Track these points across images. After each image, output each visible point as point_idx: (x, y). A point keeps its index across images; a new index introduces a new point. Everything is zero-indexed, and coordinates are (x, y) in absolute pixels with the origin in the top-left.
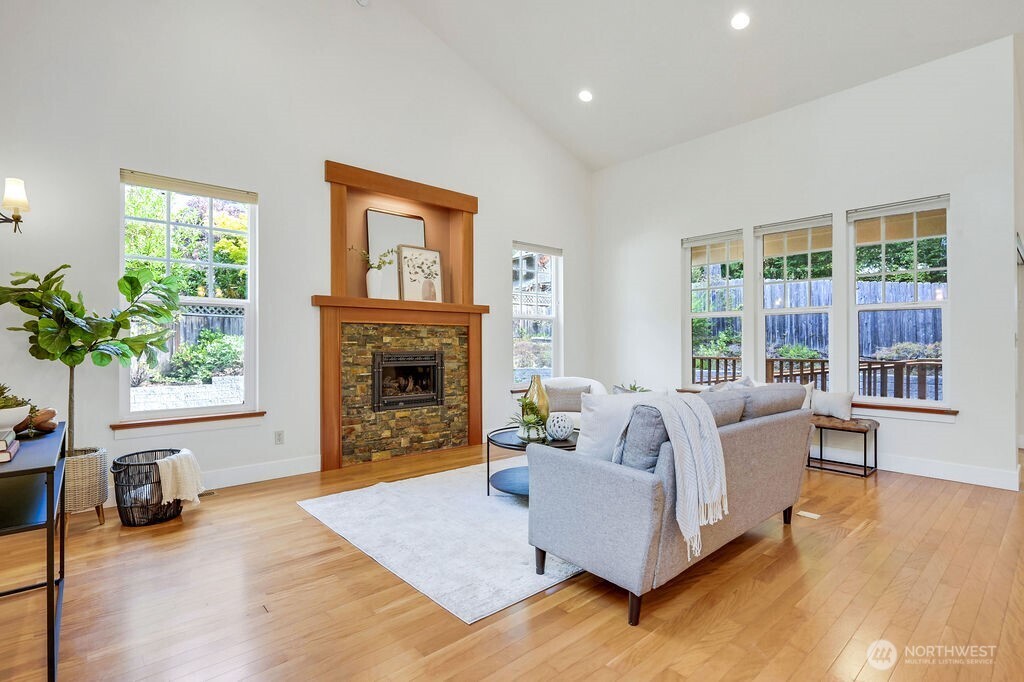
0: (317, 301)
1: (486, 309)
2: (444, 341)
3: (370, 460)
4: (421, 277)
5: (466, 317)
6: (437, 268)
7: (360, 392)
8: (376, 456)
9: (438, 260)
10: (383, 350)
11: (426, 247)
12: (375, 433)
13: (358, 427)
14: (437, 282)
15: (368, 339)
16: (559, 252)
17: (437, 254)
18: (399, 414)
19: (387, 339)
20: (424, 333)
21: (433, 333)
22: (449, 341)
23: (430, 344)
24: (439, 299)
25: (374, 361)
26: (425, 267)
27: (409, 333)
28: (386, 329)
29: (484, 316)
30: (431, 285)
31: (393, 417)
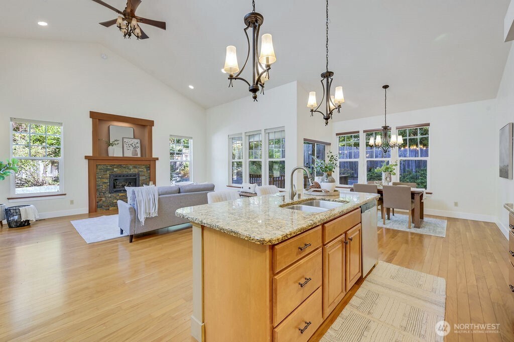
0: (86, 157)
1: (157, 159)
2: (140, 170)
3: (108, 210)
4: (132, 148)
5: (149, 162)
6: (139, 145)
7: (104, 188)
8: (111, 209)
9: (139, 142)
10: (114, 173)
11: (134, 138)
12: (111, 201)
13: (104, 199)
14: (139, 150)
15: (108, 170)
16: (191, 138)
17: (139, 140)
18: (120, 194)
19: (115, 170)
20: (131, 167)
21: (135, 167)
22: (142, 170)
23: (133, 171)
24: (139, 156)
25: (110, 176)
26: (133, 145)
27: (125, 167)
28: (115, 166)
29: (156, 161)
30: (136, 151)
31: (119, 196)
